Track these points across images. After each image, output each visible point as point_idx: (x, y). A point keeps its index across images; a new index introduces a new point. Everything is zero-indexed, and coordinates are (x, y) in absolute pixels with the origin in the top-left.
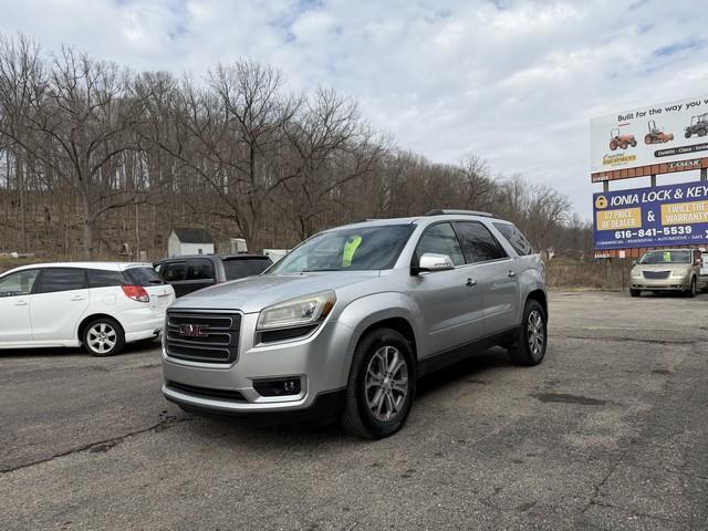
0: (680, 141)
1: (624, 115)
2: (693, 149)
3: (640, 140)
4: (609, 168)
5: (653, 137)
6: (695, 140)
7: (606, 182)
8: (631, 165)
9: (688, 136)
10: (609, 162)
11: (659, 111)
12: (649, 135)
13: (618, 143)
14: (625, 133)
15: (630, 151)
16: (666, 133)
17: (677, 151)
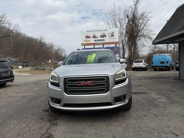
0: (99, 38)
1: (88, 31)
2: (102, 40)
3: (92, 37)
4: (85, 43)
5: (94, 37)
6: (102, 38)
7: (85, 46)
8: (90, 42)
9: (101, 37)
10: (85, 41)
11: (95, 31)
12: (93, 36)
13: (87, 37)
14: (89, 35)
15: (89, 39)
16: (97, 36)
17: (99, 40)
